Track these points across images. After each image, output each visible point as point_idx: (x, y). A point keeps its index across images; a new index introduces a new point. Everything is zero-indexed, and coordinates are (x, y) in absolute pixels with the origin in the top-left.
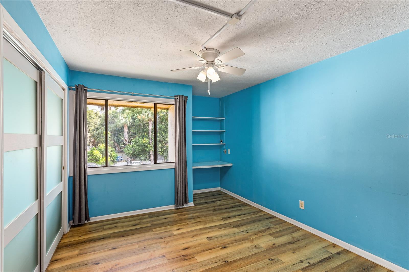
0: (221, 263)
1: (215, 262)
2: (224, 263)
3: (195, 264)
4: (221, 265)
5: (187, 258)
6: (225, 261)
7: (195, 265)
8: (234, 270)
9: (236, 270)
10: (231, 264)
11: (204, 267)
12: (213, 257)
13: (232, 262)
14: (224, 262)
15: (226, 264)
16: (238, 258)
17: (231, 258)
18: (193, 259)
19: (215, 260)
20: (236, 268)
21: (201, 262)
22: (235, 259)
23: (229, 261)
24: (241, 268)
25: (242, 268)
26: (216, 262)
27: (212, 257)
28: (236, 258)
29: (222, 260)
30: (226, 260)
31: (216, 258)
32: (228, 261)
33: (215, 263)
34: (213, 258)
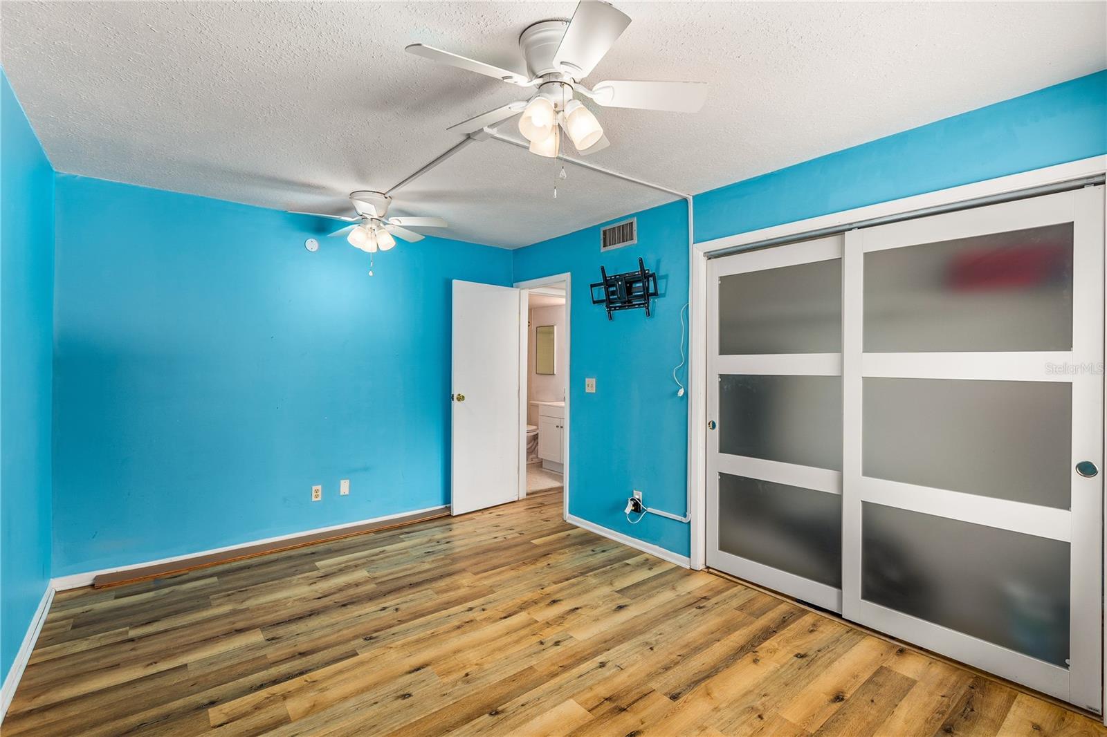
0: (509, 706)
1: (527, 706)
2: (500, 708)
3: (579, 693)
4: (508, 699)
5: (608, 706)
6: (497, 713)
7: (578, 690)
8: (477, 693)
9: (470, 694)
10: (482, 708)
11: (553, 689)
12: (534, 721)
13: (476, 716)
14: (502, 711)
15: (495, 705)
16: (458, 733)
17: (478, 727)
18: (591, 705)
19: (528, 712)
20: (471, 698)
21: (564, 701)
22: (467, 727)
23: (487, 715)
24: (455, 703)
25: (455, 701)
26: (522, 705)
27: (538, 718)
28: (461, 731)
29: (507, 714)
30: (496, 717)
31: (523, 721)
32: (491, 714)
33: (527, 703)
34: (533, 717)
